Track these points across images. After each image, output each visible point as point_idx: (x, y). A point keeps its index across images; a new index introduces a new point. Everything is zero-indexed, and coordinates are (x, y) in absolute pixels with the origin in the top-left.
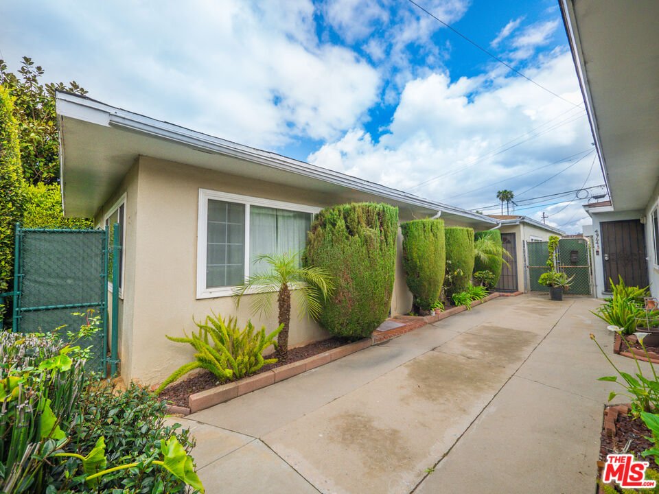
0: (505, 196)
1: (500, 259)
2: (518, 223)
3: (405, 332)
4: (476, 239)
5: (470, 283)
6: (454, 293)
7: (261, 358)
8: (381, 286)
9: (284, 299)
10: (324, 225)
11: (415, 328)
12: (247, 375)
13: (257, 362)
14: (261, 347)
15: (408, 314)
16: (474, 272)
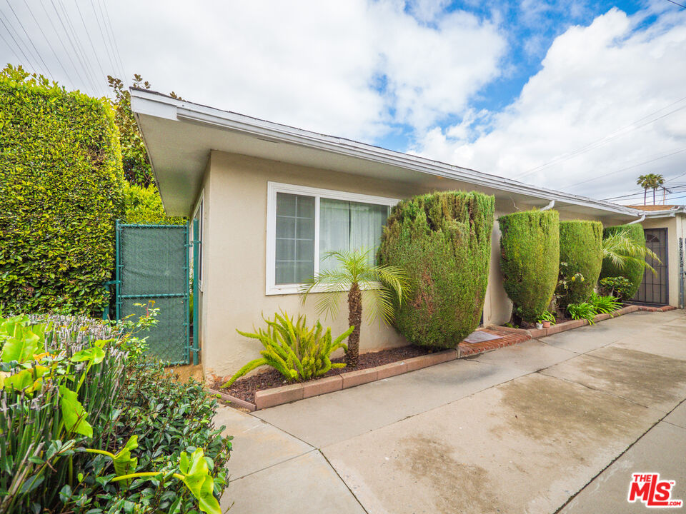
0: (651, 182)
1: (642, 263)
2: (672, 215)
4: (606, 235)
5: (595, 291)
6: (570, 302)
7: (328, 361)
8: (470, 291)
9: (354, 299)
10: (401, 219)
11: (515, 342)
12: (314, 377)
13: (324, 365)
14: (328, 350)
15: (506, 325)
16: (601, 278)
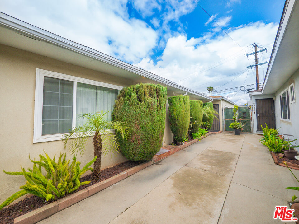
0: (210, 89)
1: (213, 116)
2: (220, 100)
3: (170, 155)
4: (203, 106)
6: (193, 132)
7: (78, 182)
8: (157, 132)
9: (97, 141)
10: (124, 96)
11: (175, 152)
14: (77, 175)
15: (171, 145)
